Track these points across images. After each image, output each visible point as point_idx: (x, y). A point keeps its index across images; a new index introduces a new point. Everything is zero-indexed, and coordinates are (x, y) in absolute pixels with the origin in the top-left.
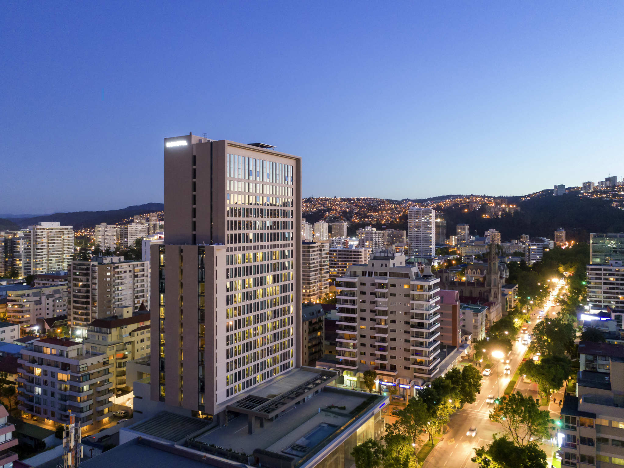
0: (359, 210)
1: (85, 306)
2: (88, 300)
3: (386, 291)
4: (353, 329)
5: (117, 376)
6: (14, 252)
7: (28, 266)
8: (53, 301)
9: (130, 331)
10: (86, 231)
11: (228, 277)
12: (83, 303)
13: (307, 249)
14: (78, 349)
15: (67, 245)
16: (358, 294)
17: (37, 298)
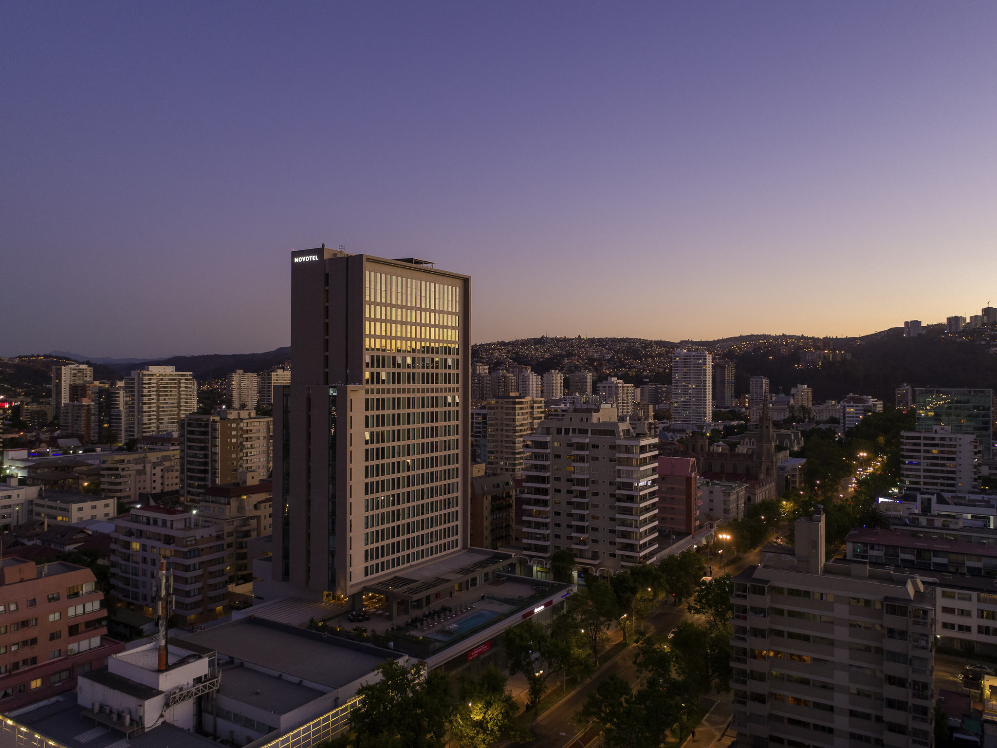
0: (614, 356)
1: (203, 475)
2: (207, 468)
3: (586, 453)
4: (545, 503)
5: (237, 559)
6: (112, 408)
7: (130, 427)
8: (162, 470)
9: (255, 503)
10: (217, 383)
11: (367, 426)
12: (200, 471)
13: (511, 406)
14: (185, 519)
15: (184, 398)
16: (551, 457)
17: (140, 467)
